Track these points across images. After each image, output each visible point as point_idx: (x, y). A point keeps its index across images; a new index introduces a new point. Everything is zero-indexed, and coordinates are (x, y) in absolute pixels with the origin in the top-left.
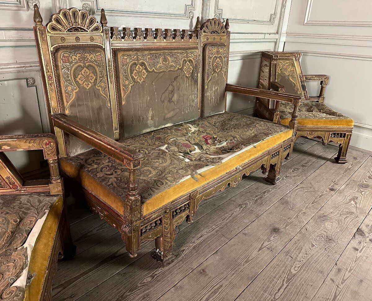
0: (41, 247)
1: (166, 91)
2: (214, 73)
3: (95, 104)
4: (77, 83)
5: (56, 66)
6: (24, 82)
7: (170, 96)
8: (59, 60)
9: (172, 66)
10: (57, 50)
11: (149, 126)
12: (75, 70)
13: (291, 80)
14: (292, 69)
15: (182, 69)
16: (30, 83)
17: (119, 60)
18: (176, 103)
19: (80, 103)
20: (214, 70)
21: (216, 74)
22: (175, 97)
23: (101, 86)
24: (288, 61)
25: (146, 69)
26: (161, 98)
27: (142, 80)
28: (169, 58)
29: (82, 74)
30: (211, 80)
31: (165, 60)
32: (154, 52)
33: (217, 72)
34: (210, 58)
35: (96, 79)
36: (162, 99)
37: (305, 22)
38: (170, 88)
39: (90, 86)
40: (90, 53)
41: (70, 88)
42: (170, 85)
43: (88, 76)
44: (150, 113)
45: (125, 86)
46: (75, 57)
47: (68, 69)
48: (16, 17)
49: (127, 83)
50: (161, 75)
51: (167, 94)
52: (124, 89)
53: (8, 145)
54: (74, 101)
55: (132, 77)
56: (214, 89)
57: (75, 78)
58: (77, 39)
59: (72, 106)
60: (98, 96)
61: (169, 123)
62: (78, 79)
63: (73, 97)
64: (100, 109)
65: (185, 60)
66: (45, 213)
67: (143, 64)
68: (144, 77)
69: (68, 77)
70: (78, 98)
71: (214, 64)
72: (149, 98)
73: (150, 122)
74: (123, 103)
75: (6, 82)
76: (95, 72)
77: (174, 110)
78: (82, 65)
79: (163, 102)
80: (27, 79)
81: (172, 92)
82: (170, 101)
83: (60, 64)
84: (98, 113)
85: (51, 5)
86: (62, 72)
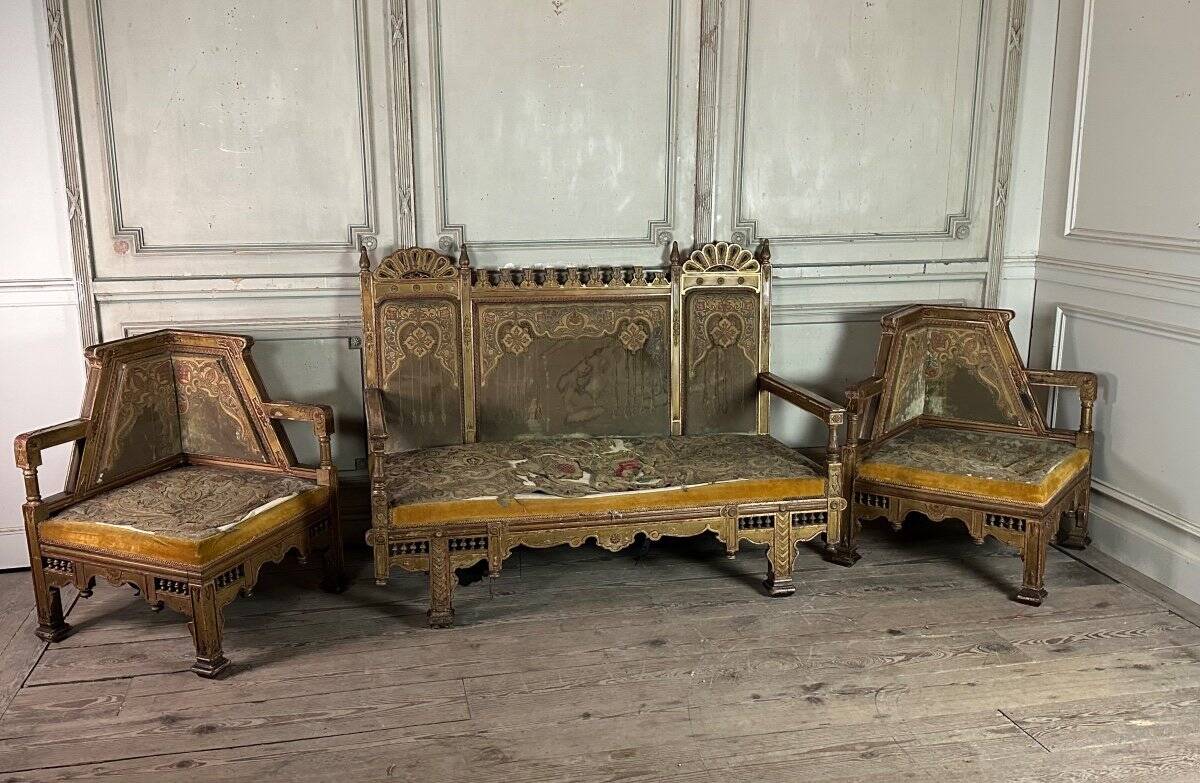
0: (264, 518)
1: (571, 371)
2: (712, 348)
3: (430, 380)
4: (405, 348)
5: (378, 323)
6: (345, 342)
7: (581, 382)
8: (382, 315)
9: (590, 330)
10: (382, 303)
11: (531, 429)
12: (403, 329)
13: (985, 379)
14: (985, 351)
15: (615, 336)
16: (354, 343)
17: (480, 318)
18: (594, 396)
19: (405, 376)
20: (713, 342)
21: (720, 351)
22: (594, 385)
23: (443, 355)
24: (972, 332)
25: (530, 333)
26: (558, 384)
27: (521, 350)
28: (585, 317)
29: (413, 336)
30: (704, 361)
31: (575, 318)
32: (551, 306)
33: (722, 347)
34: (701, 318)
35: (436, 344)
36: (562, 386)
37: (1067, 231)
38: (582, 368)
39: (425, 352)
40: (429, 307)
41: (392, 354)
42: (581, 362)
43: (421, 340)
44: (533, 407)
45: (487, 357)
46: (406, 313)
47: (393, 328)
48: (346, 261)
49: (491, 352)
50: (561, 344)
51: (572, 377)
52: (484, 362)
53: (282, 412)
54: (396, 373)
55: (502, 345)
56: (713, 381)
57: (402, 339)
58: (417, 287)
59: (393, 379)
60: (437, 368)
61: (579, 432)
62: (406, 343)
63: (396, 366)
64: (437, 389)
65: (627, 320)
66: (290, 494)
67: (524, 325)
68: (525, 345)
69: (392, 338)
70: (403, 369)
71: (714, 330)
72: (532, 381)
73: (532, 422)
74: (483, 384)
75: (322, 341)
76: (435, 335)
77: (590, 408)
78: (415, 323)
79: (563, 391)
80: (350, 339)
81: (588, 375)
82: (579, 390)
83: (382, 321)
84: (433, 395)
85: (392, 243)
86: (384, 331)
